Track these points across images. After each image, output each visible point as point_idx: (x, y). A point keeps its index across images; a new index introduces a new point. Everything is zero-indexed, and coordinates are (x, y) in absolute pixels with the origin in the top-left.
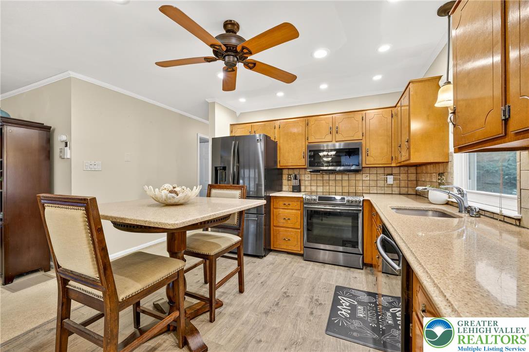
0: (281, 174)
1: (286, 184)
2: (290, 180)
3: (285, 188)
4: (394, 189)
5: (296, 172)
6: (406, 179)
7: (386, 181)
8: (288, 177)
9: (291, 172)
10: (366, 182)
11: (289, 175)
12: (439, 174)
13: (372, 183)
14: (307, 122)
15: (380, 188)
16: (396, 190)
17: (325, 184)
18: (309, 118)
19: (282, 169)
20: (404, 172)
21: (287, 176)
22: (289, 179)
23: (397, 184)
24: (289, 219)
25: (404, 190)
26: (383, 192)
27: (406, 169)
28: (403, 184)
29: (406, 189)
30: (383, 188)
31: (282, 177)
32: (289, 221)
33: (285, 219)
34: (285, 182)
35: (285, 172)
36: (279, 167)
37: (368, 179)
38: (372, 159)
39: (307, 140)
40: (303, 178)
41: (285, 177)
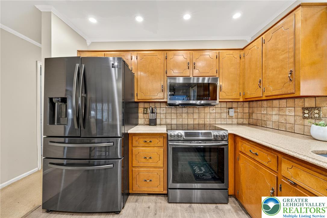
0: (137, 107)
1: (142, 118)
2: (146, 114)
3: (141, 121)
4: (233, 120)
5: (152, 105)
6: (242, 111)
7: (227, 114)
8: (144, 111)
9: (147, 105)
10: (213, 114)
11: (144, 108)
12: (304, 109)
13: (218, 116)
14: (165, 55)
15: (223, 120)
16: (235, 121)
17: (178, 117)
18: (167, 52)
19: (137, 103)
20: (241, 106)
21: (143, 109)
22: (145, 112)
23: (235, 115)
24: (150, 158)
25: (241, 121)
26: (226, 123)
27: (242, 103)
28: (240, 116)
29: (242, 120)
30: (226, 120)
31: (138, 110)
32: (151, 161)
33: (145, 158)
34: (141, 115)
35: (141, 105)
36: (136, 100)
37: (215, 112)
38: (224, 94)
39: (165, 74)
40: (158, 111)
41: (141, 110)
